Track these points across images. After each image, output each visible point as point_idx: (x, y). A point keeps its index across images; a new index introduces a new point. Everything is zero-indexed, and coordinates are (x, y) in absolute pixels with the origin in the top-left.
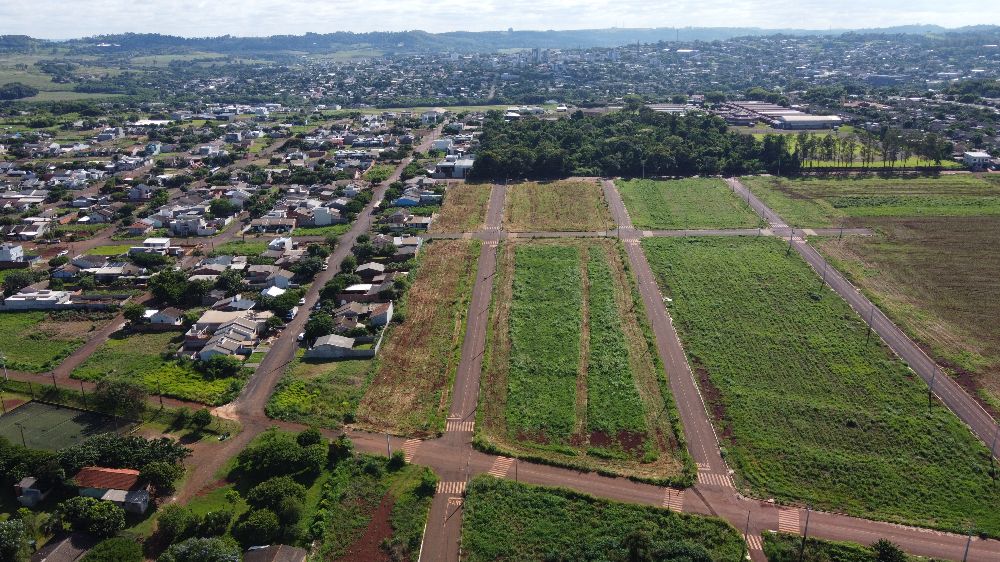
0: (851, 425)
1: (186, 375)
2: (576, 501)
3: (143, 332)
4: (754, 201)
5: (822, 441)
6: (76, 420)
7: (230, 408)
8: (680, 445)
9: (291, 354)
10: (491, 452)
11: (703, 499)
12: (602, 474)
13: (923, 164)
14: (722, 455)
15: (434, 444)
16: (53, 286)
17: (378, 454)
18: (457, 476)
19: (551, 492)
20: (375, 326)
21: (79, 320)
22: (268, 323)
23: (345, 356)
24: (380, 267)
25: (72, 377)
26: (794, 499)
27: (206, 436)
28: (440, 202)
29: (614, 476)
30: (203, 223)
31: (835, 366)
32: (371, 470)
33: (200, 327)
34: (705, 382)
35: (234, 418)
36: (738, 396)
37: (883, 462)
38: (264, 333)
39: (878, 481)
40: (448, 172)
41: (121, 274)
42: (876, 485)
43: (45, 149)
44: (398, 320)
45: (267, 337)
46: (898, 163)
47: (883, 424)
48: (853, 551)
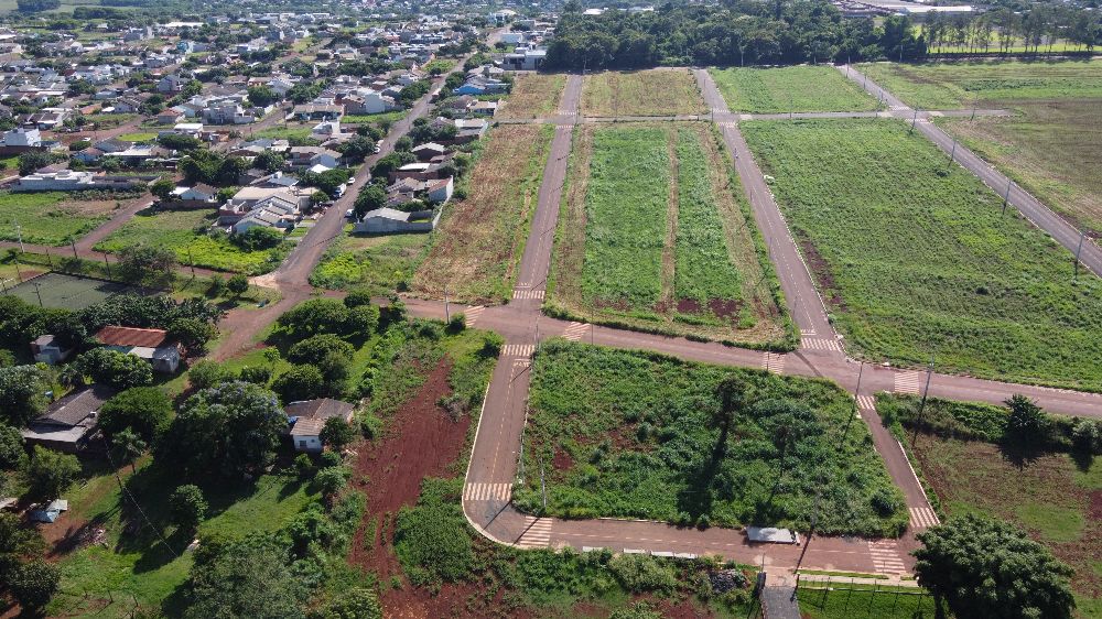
0: (981, 291)
1: (222, 248)
2: (661, 363)
3: (173, 210)
4: (870, 85)
5: (947, 309)
6: (100, 289)
7: (270, 277)
8: (781, 312)
9: (339, 229)
10: (564, 317)
11: (808, 363)
12: (691, 338)
13: (1072, 48)
14: (830, 322)
15: (499, 310)
16: (73, 166)
17: (436, 318)
18: (525, 340)
19: (633, 354)
20: (432, 202)
21: (102, 199)
22: (312, 200)
23: (400, 229)
24: (440, 148)
25: (94, 250)
26: (912, 363)
27: (243, 304)
28: (508, 91)
29: (705, 341)
30: (240, 110)
31: (962, 238)
32: (427, 333)
33: (237, 202)
34: (812, 253)
35: (275, 286)
36: (850, 265)
37: (1018, 327)
38: (309, 208)
39: (1012, 345)
40: (517, 63)
41: (149, 157)
42: (1009, 349)
43: (66, 48)
44: (459, 196)
45: (310, 214)
46: (1041, 49)
47: (1020, 291)
48: (982, 409)
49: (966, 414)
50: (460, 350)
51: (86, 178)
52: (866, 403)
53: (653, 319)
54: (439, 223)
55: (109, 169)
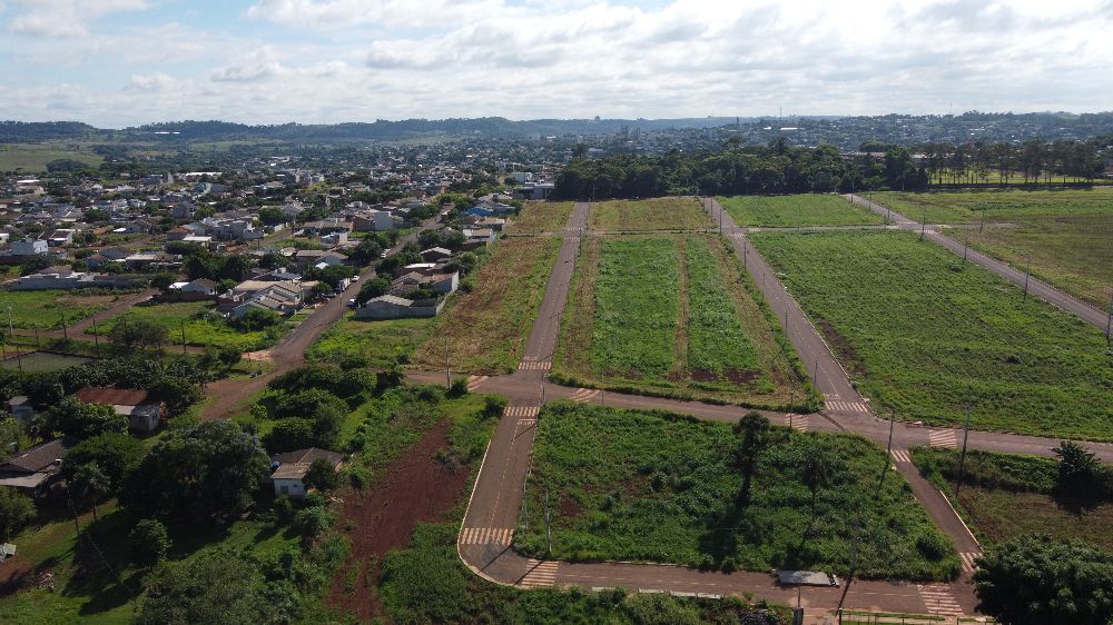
0: (1012, 360)
1: (217, 330)
3: (172, 302)
4: (875, 207)
5: (978, 375)
7: (264, 353)
8: (802, 379)
10: (572, 384)
11: (834, 422)
12: (708, 402)
14: (854, 387)
15: (503, 379)
17: (436, 384)
18: (530, 403)
19: (645, 413)
20: (438, 292)
21: (100, 294)
22: (314, 290)
23: (403, 314)
24: (448, 252)
25: (86, 332)
26: (950, 423)
27: (233, 375)
29: (722, 404)
30: (250, 227)
32: (427, 396)
33: (235, 293)
34: (829, 331)
35: (269, 360)
36: (870, 340)
38: (311, 297)
41: (153, 261)
43: (87, 189)
44: (465, 288)
45: (312, 303)
47: (1052, 359)
48: (1028, 460)
49: (1011, 465)
50: (461, 411)
51: (88, 278)
52: (901, 456)
53: (666, 386)
54: (445, 310)
55: (111, 271)
